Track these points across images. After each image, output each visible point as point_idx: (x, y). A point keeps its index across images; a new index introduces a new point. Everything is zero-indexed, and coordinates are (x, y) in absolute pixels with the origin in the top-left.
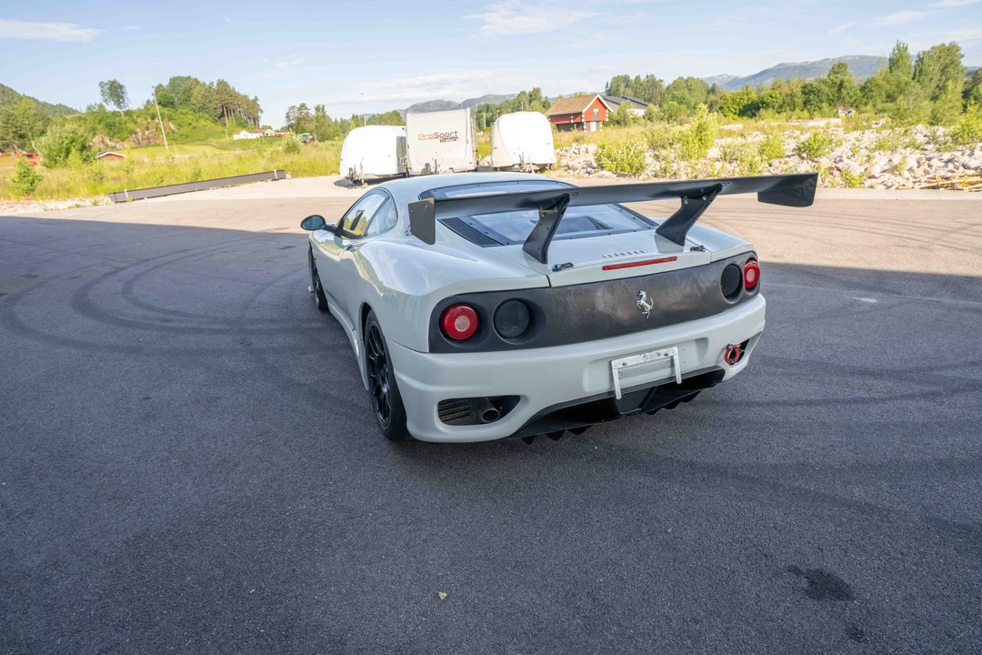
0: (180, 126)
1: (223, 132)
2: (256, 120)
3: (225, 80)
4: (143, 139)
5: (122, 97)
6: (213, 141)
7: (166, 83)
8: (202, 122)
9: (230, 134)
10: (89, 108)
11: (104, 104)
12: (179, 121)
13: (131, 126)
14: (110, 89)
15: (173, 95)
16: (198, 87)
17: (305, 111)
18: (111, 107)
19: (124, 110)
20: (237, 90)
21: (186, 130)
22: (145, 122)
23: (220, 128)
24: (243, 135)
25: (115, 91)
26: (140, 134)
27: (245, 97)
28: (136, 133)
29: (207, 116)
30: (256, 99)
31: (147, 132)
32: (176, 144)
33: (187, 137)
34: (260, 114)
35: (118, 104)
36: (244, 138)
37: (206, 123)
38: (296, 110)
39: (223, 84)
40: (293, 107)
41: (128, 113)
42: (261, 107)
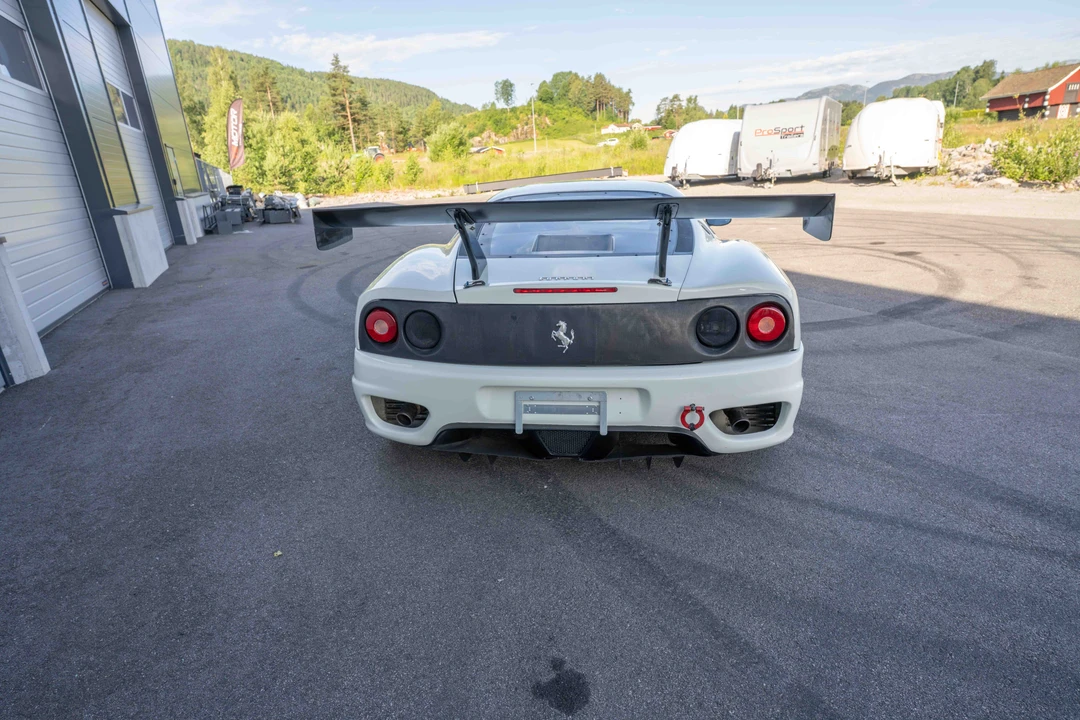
0: (555, 121)
1: (593, 127)
2: (626, 113)
3: (603, 73)
4: (522, 134)
5: (510, 95)
6: (582, 135)
7: (549, 79)
8: (575, 117)
9: (599, 129)
10: (484, 106)
11: (496, 102)
12: (554, 116)
13: (514, 122)
14: (502, 88)
15: (554, 91)
16: (577, 82)
17: (677, 103)
18: (501, 105)
19: (511, 106)
20: (612, 83)
21: (560, 124)
22: (526, 118)
23: (590, 122)
24: (612, 128)
25: (506, 89)
26: (520, 129)
27: (620, 90)
28: (517, 128)
29: (580, 110)
30: (630, 91)
31: (526, 127)
32: (548, 139)
33: (560, 131)
34: (631, 107)
35: (507, 101)
36: (612, 132)
37: (578, 118)
38: (668, 101)
39: (600, 77)
40: (665, 99)
41: (514, 110)
42: (634, 100)
